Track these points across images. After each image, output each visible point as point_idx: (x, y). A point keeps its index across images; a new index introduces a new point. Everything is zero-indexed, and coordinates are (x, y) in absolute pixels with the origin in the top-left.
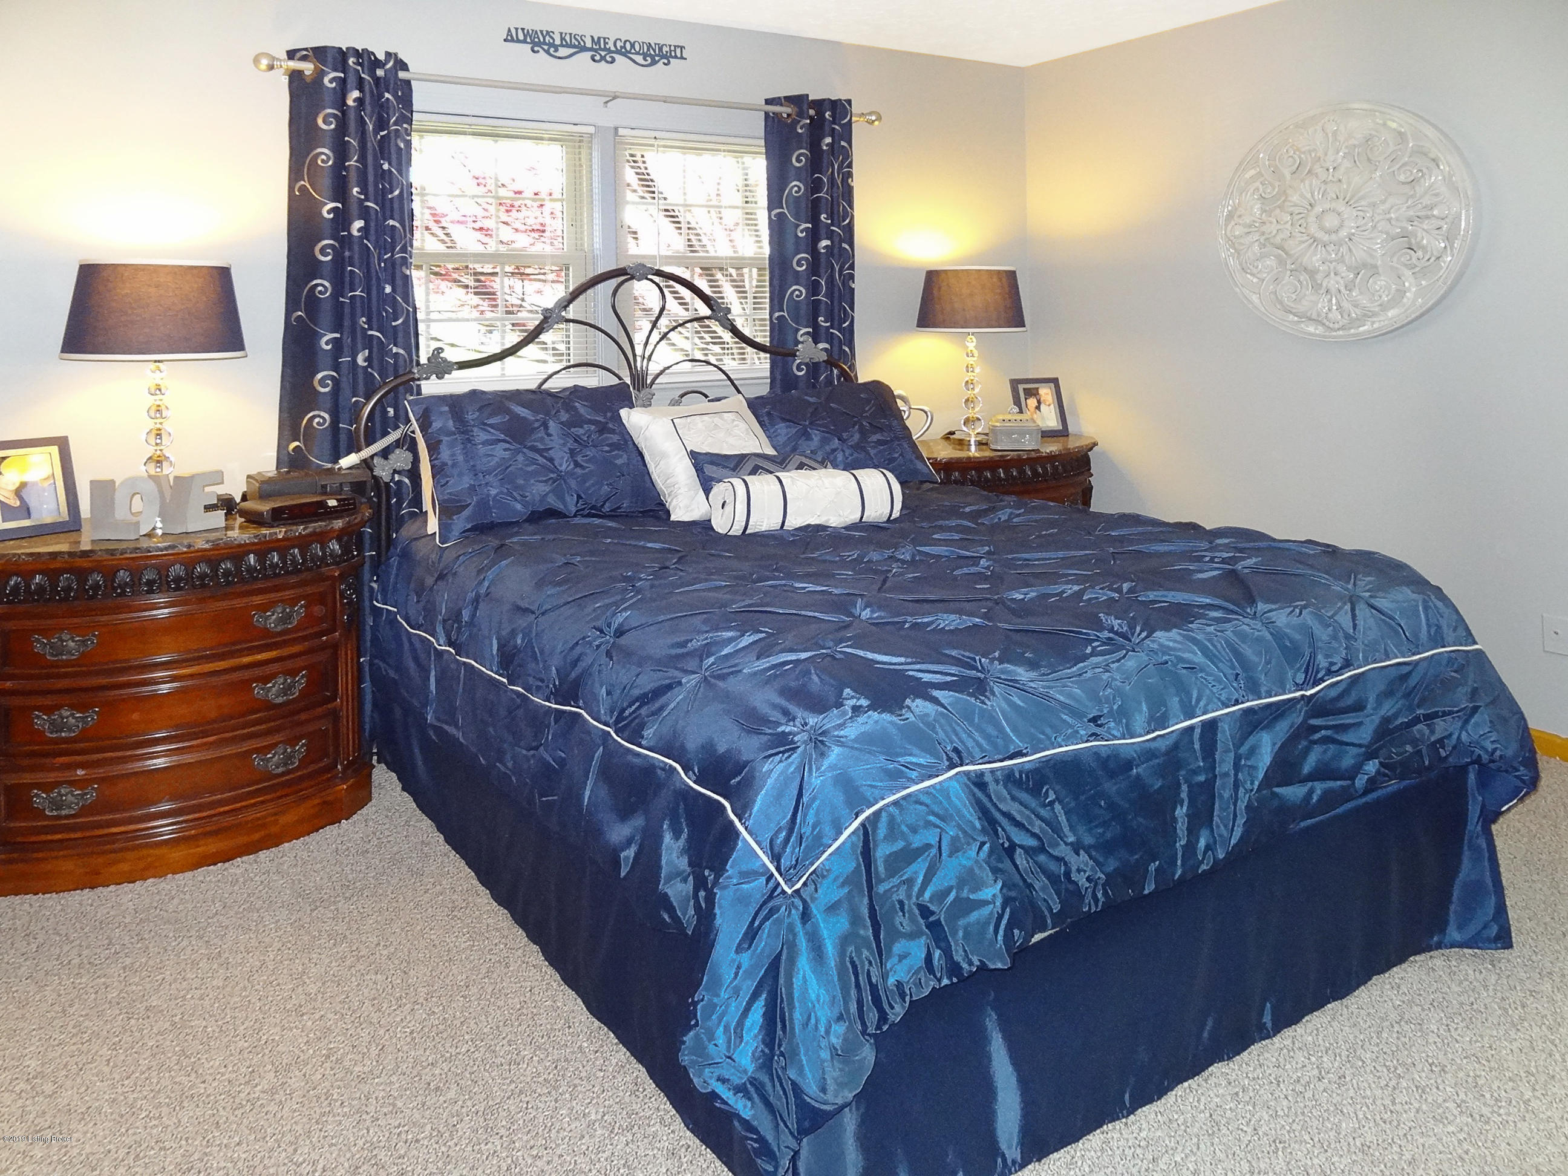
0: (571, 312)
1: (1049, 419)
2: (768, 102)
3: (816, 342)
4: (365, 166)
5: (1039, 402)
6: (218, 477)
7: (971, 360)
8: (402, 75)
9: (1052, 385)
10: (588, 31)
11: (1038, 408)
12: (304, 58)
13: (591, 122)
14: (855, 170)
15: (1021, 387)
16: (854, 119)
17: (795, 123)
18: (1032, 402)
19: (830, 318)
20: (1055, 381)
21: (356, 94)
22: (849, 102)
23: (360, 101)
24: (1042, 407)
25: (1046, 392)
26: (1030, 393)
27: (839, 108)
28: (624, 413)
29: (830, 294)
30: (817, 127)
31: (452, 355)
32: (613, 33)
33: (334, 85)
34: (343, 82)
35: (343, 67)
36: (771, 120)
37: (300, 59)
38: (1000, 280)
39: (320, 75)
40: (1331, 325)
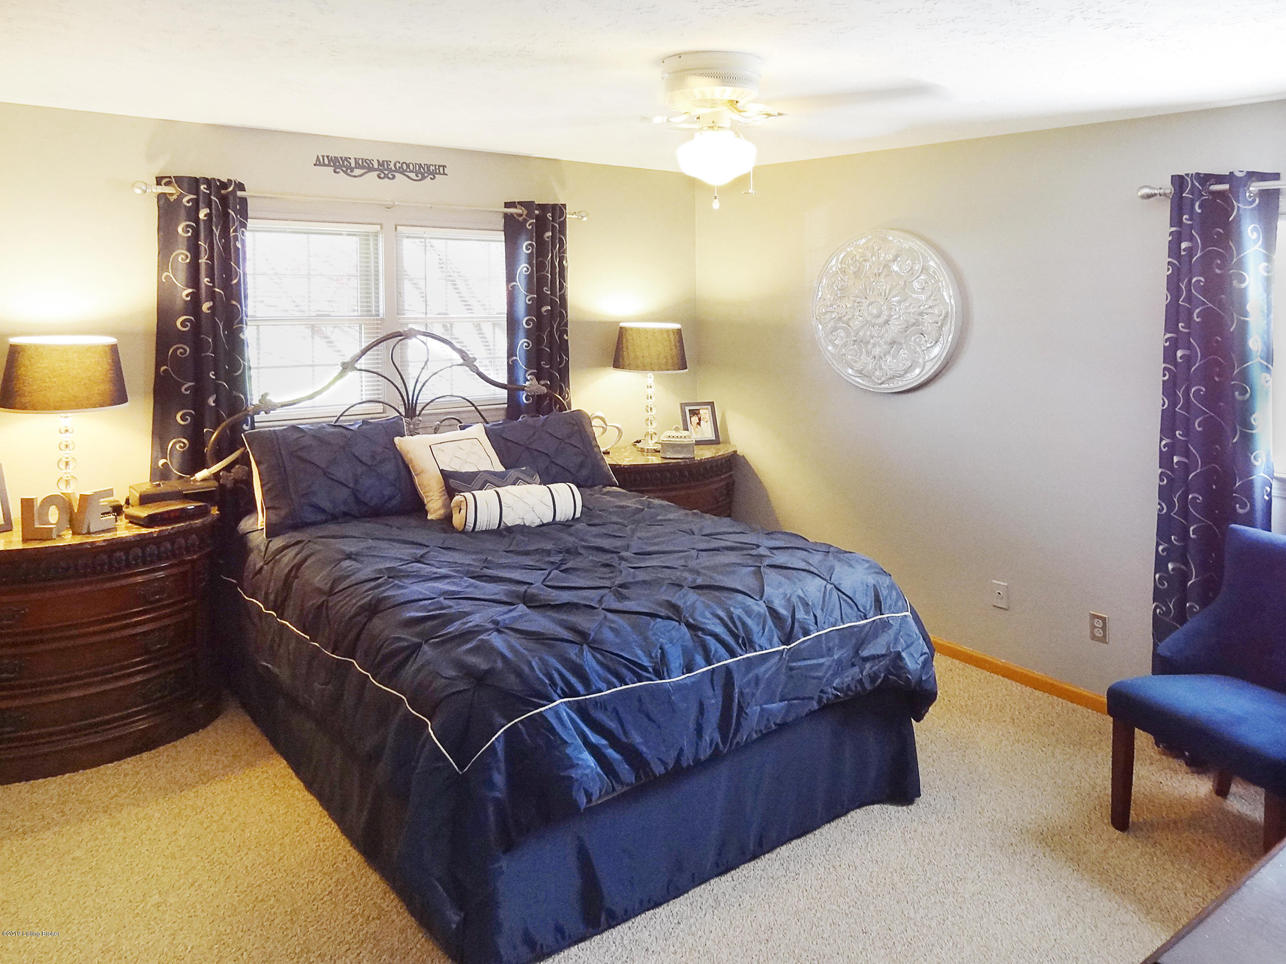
0: (362, 363)
1: (706, 432)
2: (508, 205)
3: (538, 380)
4: (212, 261)
5: (700, 419)
6: (110, 492)
7: (650, 391)
8: (240, 194)
9: (709, 407)
10: (375, 156)
11: (699, 424)
12: (168, 184)
13: (379, 222)
14: (569, 255)
15: (687, 409)
16: (567, 216)
17: (525, 221)
18: (695, 419)
19: (551, 361)
20: (712, 404)
21: (207, 211)
22: (564, 205)
23: (209, 216)
24: (702, 422)
25: (705, 413)
26: (694, 413)
27: (558, 210)
28: (397, 440)
29: (551, 345)
30: (541, 225)
31: (275, 399)
32: (393, 157)
33: (191, 204)
34: (196, 202)
35: (197, 191)
36: (509, 219)
37: (166, 184)
38: (669, 335)
39: (180, 197)
40: (877, 381)
